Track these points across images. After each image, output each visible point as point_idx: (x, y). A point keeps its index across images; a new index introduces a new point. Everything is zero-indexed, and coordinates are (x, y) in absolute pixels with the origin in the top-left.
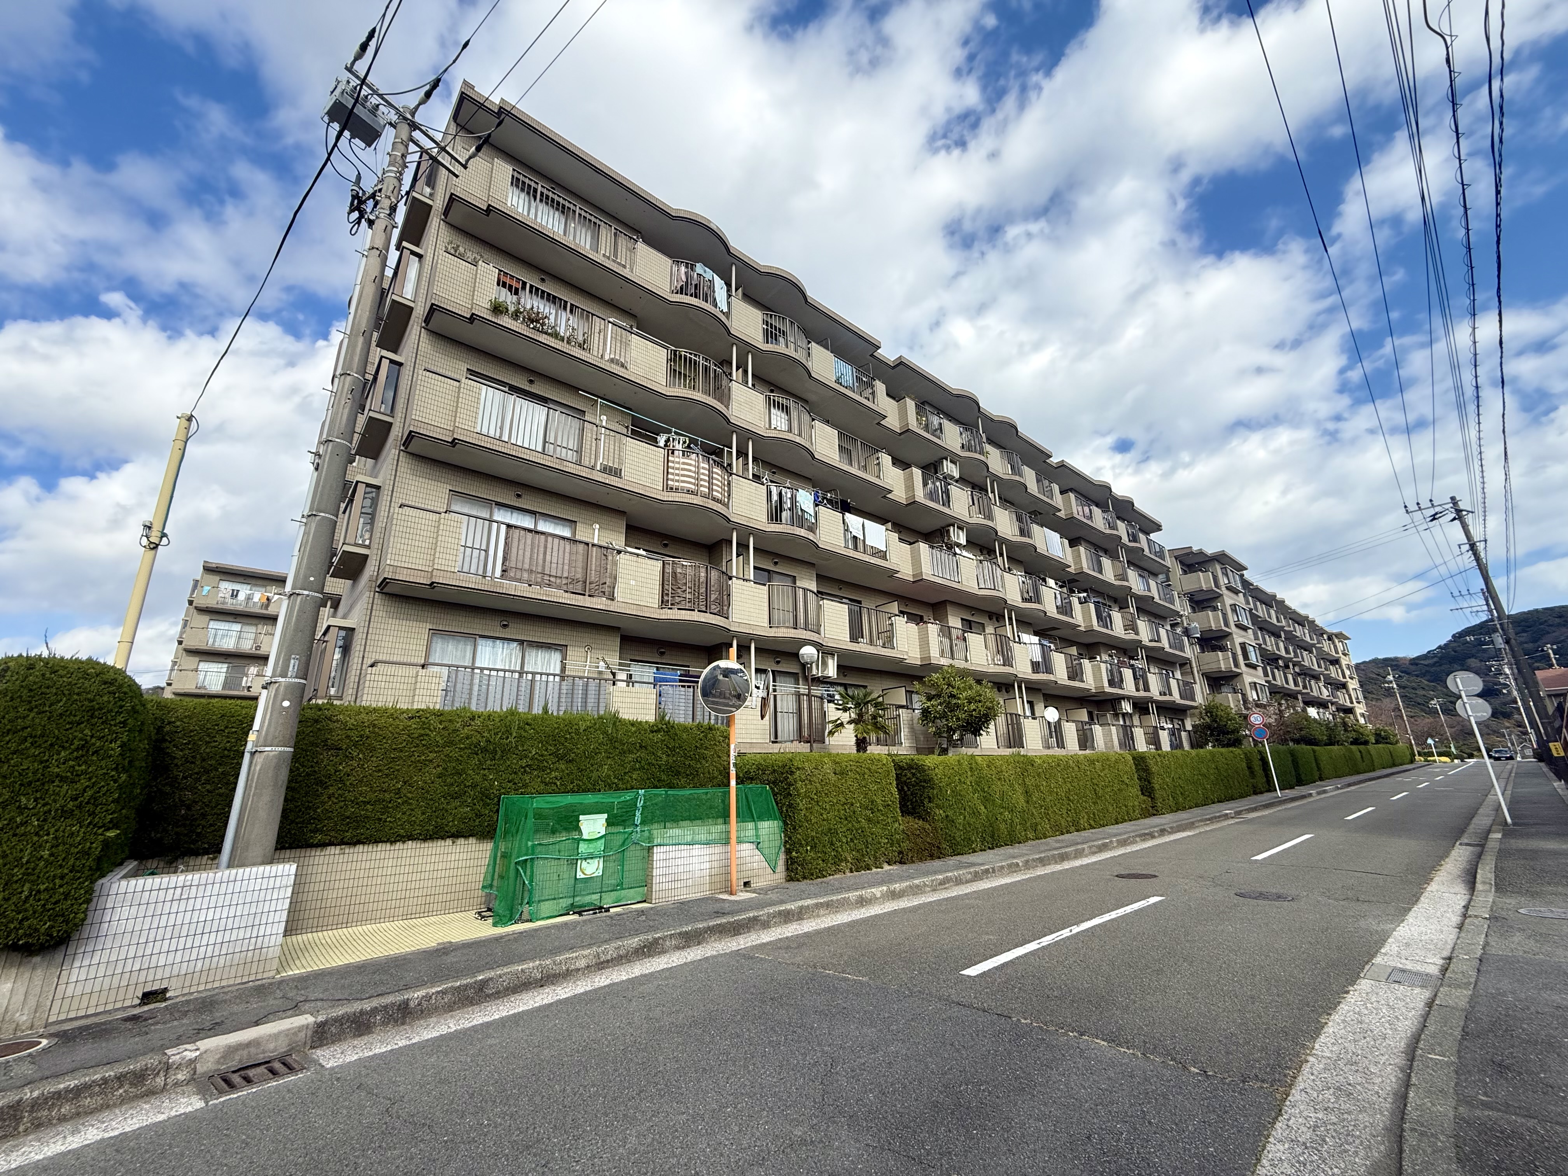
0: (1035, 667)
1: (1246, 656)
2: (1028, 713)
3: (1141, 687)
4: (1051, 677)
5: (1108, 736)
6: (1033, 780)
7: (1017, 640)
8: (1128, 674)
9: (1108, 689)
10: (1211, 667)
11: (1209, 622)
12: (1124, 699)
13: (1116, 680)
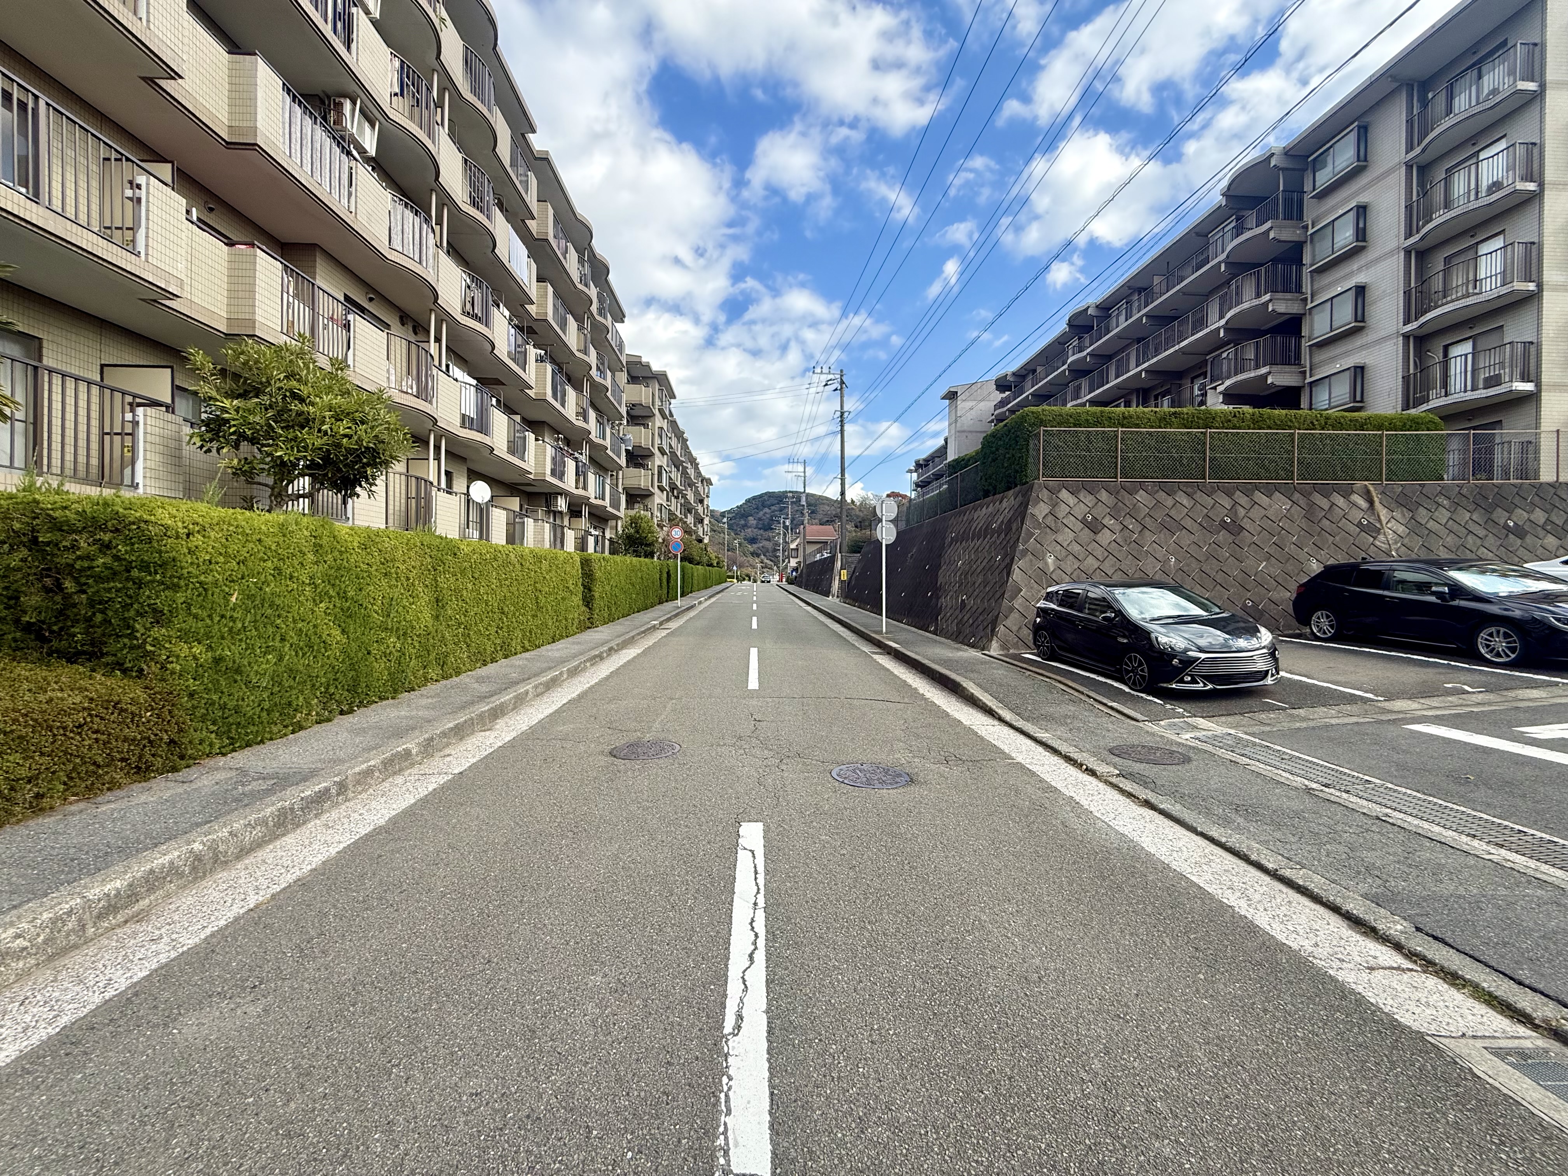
0: (466, 422)
1: (660, 480)
2: (443, 485)
3: (581, 485)
4: (487, 440)
5: (539, 533)
6: (452, 580)
7: (444, 368)
8: (571, 465)
9: (549, 478)
10: (631, 483)
11: (641, 438)
12: (561, 494)
13: (558, 472)
